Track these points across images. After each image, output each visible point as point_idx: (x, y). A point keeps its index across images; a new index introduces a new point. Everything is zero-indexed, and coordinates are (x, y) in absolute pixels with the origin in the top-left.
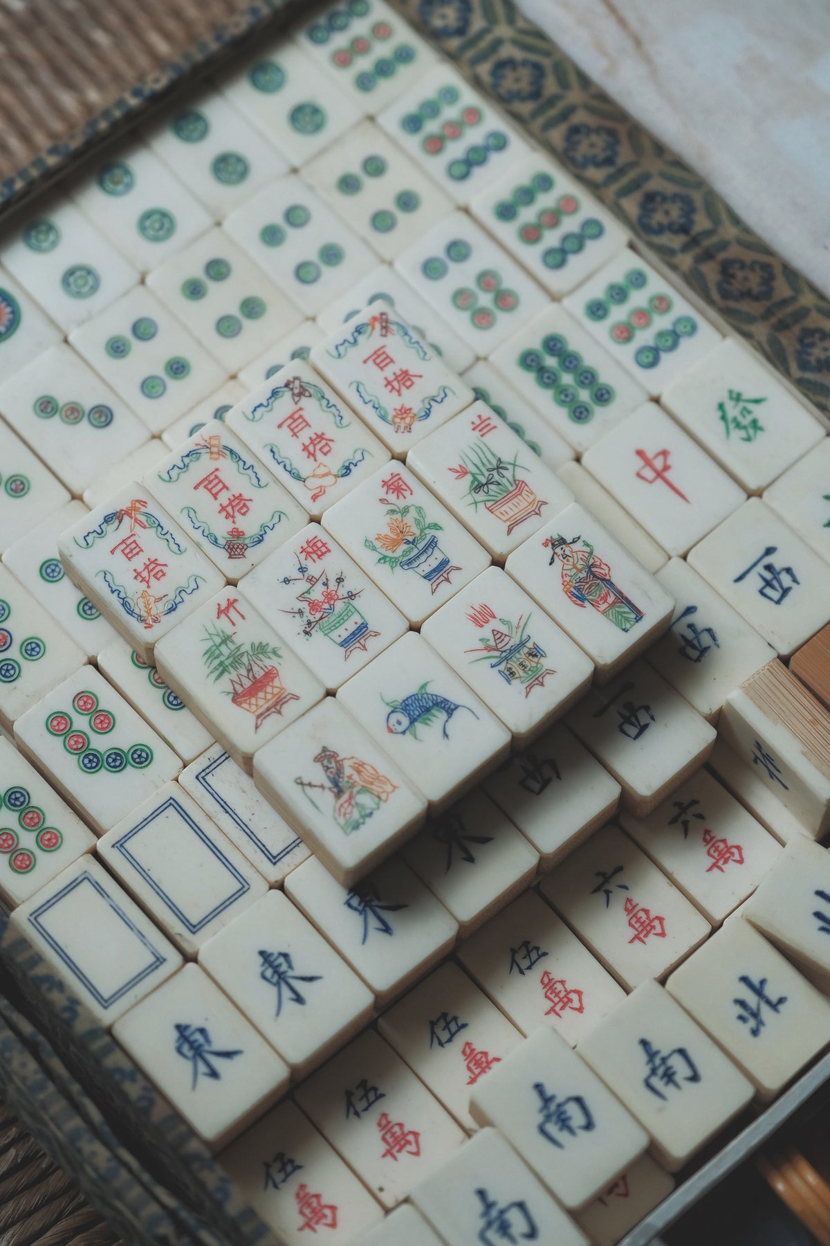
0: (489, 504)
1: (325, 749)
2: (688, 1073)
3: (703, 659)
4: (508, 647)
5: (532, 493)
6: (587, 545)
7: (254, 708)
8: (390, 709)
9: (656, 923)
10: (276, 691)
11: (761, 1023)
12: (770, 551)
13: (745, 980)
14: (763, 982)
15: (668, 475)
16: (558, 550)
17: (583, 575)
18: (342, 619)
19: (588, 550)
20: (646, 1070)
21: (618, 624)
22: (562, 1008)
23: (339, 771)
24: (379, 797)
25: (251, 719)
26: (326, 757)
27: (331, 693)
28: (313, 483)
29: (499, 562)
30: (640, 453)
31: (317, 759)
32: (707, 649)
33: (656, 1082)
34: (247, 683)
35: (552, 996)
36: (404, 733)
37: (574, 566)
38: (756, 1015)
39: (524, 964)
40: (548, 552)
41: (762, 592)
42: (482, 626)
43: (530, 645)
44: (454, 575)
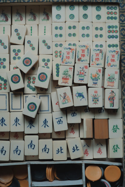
0: (108, 81)
2: (47, 152)
5: (114, 84)
7: (63, 81)
10: (67, 81)
13: (61, 147)
14: (62, 149)
19: (115, 95)
24: (68, 102)
26: (65, 94)
28: (93, 63)
34: (65, 78)
36: (77, 96)
38: (59, 152)
44: (96, 85)
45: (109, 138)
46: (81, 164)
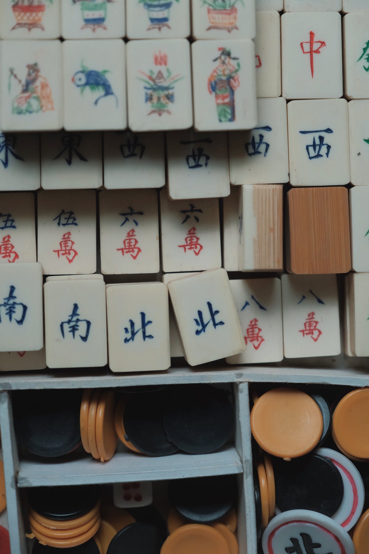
0: (211, 8)
1: (36, 65)
2: (84, 335)
3: (253, 156)
4: (160, 84)
5: (235, 18)
6: (238, 65)
7: (19, 18)
8: (81, 69)
9: (136, 251)
10: (37, 18)
11: (132, 338)
12: (329, 131)
13: (143, 315)
14: (150, 322)
15: (315, 55)
16: (223, 57)
17: (224, 78)
18: (96, 8)
19: (237, 67)
20: (67, 319)
21: (220, 115)
22: (63, 254)
23: (34, 80)
24: (42, 107)
25: (14, 22)
26: (33, 68)
27: (62, 39)
29: (191, 39)
30: (312, 34)
31: (29, 67)
32: (260, 153)
33: (66, 327)
34: (26, 3)
35: (63, 245)
36: (78, 86)
37: (224, 71)
38: (133, 334)
39: (63, 221)
40: (218, 54)
41: (307, 147)
42: (156, 64)
43: (171, 92)
44: (164, 29)
45: (353, 272)
46: (232, 387)
